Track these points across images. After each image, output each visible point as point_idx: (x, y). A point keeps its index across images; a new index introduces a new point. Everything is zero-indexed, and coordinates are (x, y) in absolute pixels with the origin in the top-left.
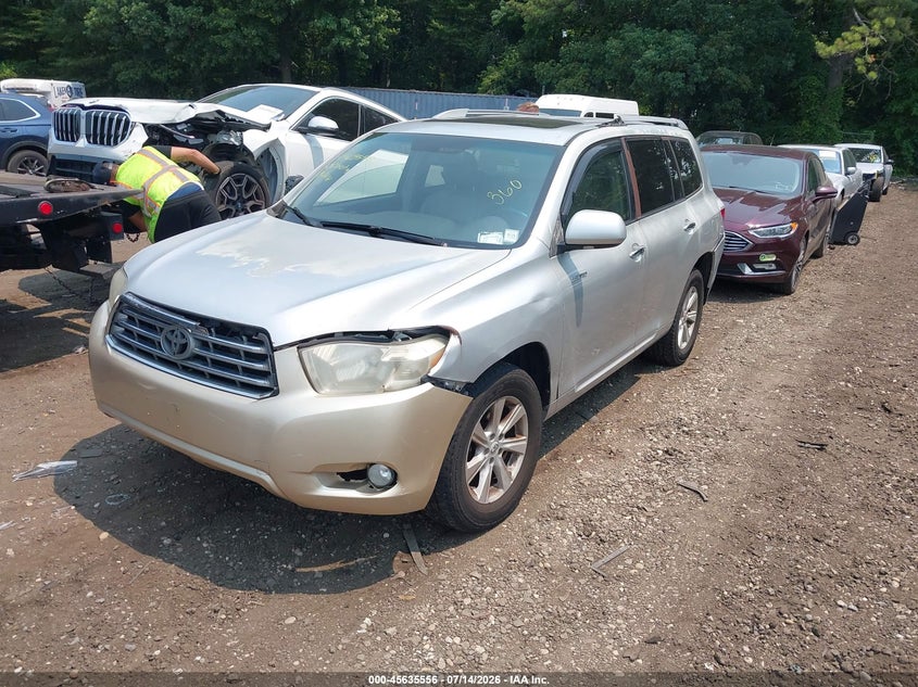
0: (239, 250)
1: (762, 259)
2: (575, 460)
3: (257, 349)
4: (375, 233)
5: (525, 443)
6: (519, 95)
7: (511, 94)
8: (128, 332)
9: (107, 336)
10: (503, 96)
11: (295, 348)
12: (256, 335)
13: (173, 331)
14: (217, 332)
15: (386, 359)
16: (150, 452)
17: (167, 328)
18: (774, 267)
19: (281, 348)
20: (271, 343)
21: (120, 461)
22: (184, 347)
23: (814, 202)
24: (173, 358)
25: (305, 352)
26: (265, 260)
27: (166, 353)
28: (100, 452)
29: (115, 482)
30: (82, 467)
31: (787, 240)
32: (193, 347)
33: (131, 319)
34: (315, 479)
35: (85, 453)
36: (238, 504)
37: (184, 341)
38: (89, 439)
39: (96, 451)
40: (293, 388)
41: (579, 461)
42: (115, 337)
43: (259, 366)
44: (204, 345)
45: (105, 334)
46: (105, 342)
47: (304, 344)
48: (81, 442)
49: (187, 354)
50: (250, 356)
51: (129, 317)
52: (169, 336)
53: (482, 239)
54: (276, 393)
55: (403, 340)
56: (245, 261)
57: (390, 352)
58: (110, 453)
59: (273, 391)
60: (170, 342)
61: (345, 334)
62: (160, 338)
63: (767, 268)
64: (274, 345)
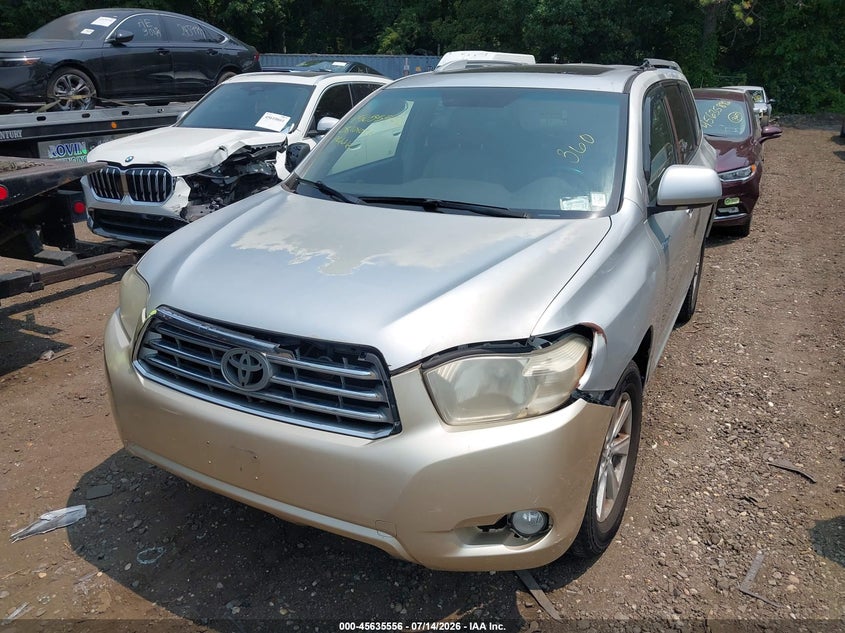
0: (288, 241)
1: (727, 203)
2: (650, 446)
3: (364, 374)
4: (431, 206)
5: (628, 442)
6: (417, 54)
7: (409, 53)
8: (162, 355)
9: (136, 363)
10: (404, 55)
11: (416, 369)
12: (363, 355)
13: (238, 357)
14: (302, 354)
15: (528, 373)
16: (170, 483)
17: (229, 353)
18: (737, 210)
19: (398, 371)
20: (385, 366)
21: (139, 499)
22: (257, 377)
23: (761, 142)
24: (240, 390)
25: (429, 373)
26: (331, 253)
27: (230, 384)
28: (109, 488)
29: (141, 531)
30: (95, 513)
31: (749, 183)
32: (271, 376)
33: (167, 340)
34: (454, 536)
35: (92, 493)
36: (301, 546)
37: (256, 368)
38: (91, 472)
39: (104, 488)
40: (420, 423)
41: (654, 447)
42: (145, 362)
43: (371, 396)
44: (285, 370)
45: (132, 360)
46: (134, 369)
47: (427, 363)
48: (83, 478)
49: (262, 384)
50: (354, 384)
51: (164, 336)
52: (234, 362)
53: (565, 206)
54: (398, 430)
55: (544, 346)
56: (305, 255)
57: (531, 365)
58: (121, 489)
59: (394, 426)
60: (234, 370)
61: (471, 346)
62: (221, 365)
63: (730, 212)
64: (391, 369)
